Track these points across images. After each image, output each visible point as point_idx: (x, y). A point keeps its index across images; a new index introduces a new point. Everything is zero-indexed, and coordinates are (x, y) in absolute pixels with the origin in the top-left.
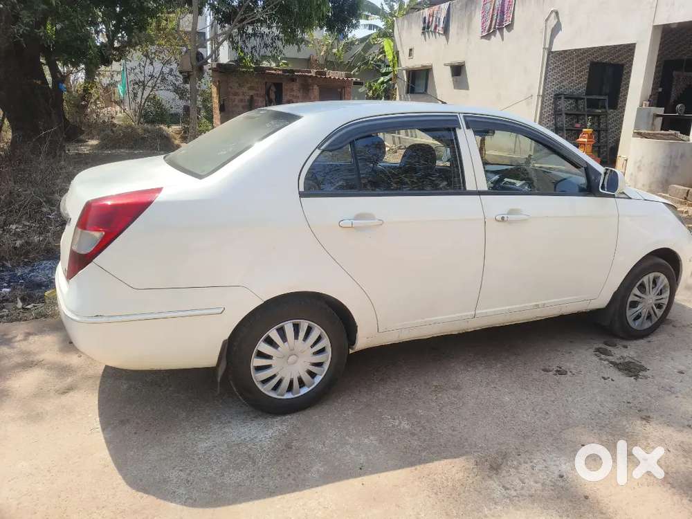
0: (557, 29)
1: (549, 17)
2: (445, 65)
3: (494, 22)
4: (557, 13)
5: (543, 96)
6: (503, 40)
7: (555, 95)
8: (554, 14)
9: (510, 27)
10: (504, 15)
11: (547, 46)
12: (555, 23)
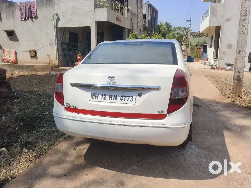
0: (58, 20)
1: (54, 15)
2: (3, 31)
3: (27, 15)
4: (57, 14)
5: (58, 43)
6: (33, 22)
7: (61, 43)
8: (56, 15)
9: (36, 17)
10: (32, 13)
11: (55, 25)
12: (57, 17)
